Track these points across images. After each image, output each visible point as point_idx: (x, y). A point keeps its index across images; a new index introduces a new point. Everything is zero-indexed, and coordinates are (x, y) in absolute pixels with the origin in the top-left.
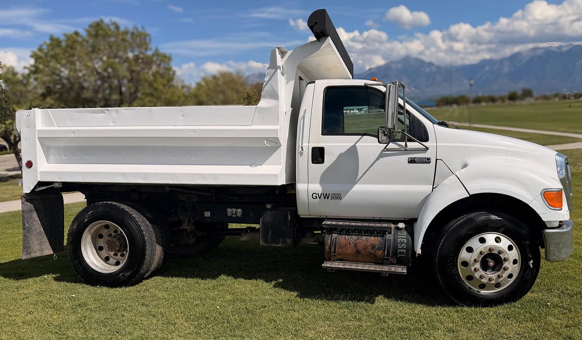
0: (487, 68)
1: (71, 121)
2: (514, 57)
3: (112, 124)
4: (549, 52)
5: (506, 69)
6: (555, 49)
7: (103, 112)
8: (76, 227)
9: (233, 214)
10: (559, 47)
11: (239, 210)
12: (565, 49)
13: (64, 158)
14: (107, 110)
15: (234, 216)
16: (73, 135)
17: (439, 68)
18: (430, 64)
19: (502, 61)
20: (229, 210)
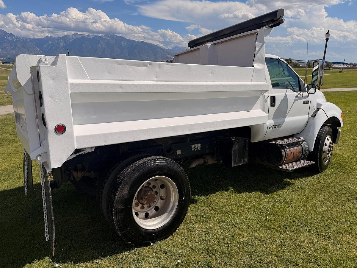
0: (50, 42)
1: (109, 73)
2: (65, 38)
3: (155, 79)
4: (83, 37)
5: (62, 44)
6: (86, 36)
7: (145, 65)
8: (127, 192)
9: (195, 149)
10: (88, 36)
11: (199, 145)
12: (91, 37)
13: (94, 117)
14: (150, 64)
15: (196, 150)
16: (120, 90)
17: (17, 38)
18: (11, 35)
19: (59, 39)
20: (193, 146)
